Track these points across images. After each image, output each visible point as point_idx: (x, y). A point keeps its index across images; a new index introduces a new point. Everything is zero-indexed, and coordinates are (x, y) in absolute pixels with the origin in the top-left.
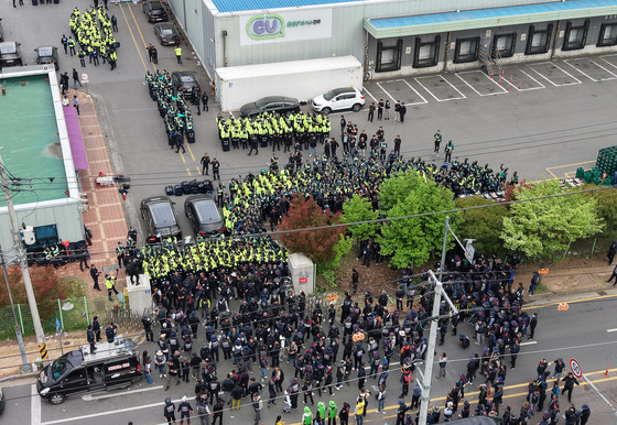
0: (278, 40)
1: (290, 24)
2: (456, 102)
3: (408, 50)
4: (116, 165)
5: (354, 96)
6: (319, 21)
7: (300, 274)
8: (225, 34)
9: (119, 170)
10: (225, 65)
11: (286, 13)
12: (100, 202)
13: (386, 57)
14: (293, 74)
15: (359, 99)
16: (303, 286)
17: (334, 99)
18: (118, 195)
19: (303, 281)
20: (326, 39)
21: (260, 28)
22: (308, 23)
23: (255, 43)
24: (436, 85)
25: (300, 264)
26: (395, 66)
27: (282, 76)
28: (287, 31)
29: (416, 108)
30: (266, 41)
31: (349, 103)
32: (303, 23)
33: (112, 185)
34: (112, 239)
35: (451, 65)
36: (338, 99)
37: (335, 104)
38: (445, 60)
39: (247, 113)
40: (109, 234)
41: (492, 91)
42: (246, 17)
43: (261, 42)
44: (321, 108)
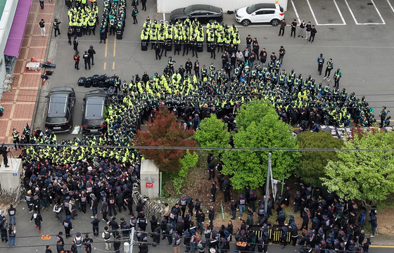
2: (373, 28)
4: (50, 52)
5: (273, 12)
9: (51, 58)
12: (23, 84)
18: (39, 80)
19: (149, 185)
24: (362, 7)
25: (149, 169)
29: (332, 29)
33: (38, 70)
34: (17, 120)
36: (257, 13)
37: (254, 18)
39: (174, 18)
40: (16, 115)
44: (241, 20)
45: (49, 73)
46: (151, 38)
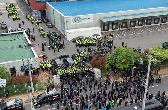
0: (80, 23)
1: (83, 19)
3: (111, 25)
6: (90, 18)
7: (97, 73)
8: (67, 22)
10: (67, 29)
11: (82, 17)
15: (101, 36)
16: (98, 76)
17: (95, 36)
20: (92, 23)
21: (76, 20)
23: (75, 24)
26: (108, 29)
28: (82, 21)
30: (77, 23)
31: (99, 37)
32: (86, 19)
35: (121, 29)
41: (132, 34)
43: (76, 24)
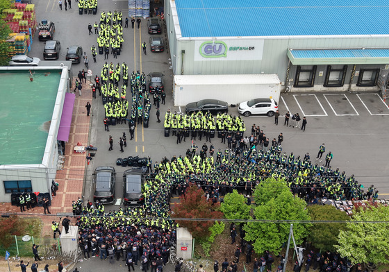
0: (222, 59)
1: (231, 49)
2: (350, 118)
3: (321, 74)
4: (92, 138)
5: (269, 105)
6: (253, 48)
7: (182, 244)
8: (183, 52)
9: (93, 142)
10: (182, 73)
11: (229, 41)
12: (72, 164)
13: (303, 77)
14: (227, 85)
15: (273, 108)
16: (184, 252)
17: (254, 106)
18: (85, 160)
19: (184, 249)
20: (258, 61)
21: (209, 50)
22: (245, 49)
23: (205, 59)
24: (339, 102)
25: (183, 236)
26: (310, 84)
27: (219, 85)
28: (229, 53)
29: (317, 119)
31: (265, 110)
32: (241, 49)
33: (84, 153)
34: (69, 193)
35: (354, 87)
36: (257, 106)
37: (254, 110)
38: (350, 83)
39: (189, 110)
40: (69, 189)
41: (381, 112)
42: (200, 41)
43: (209, 59)
44: (243, 112)
45: (93, 155)
46: (173, 126)
